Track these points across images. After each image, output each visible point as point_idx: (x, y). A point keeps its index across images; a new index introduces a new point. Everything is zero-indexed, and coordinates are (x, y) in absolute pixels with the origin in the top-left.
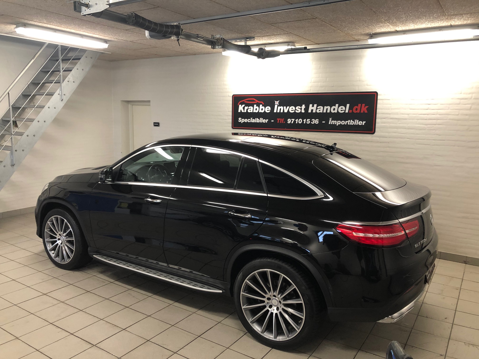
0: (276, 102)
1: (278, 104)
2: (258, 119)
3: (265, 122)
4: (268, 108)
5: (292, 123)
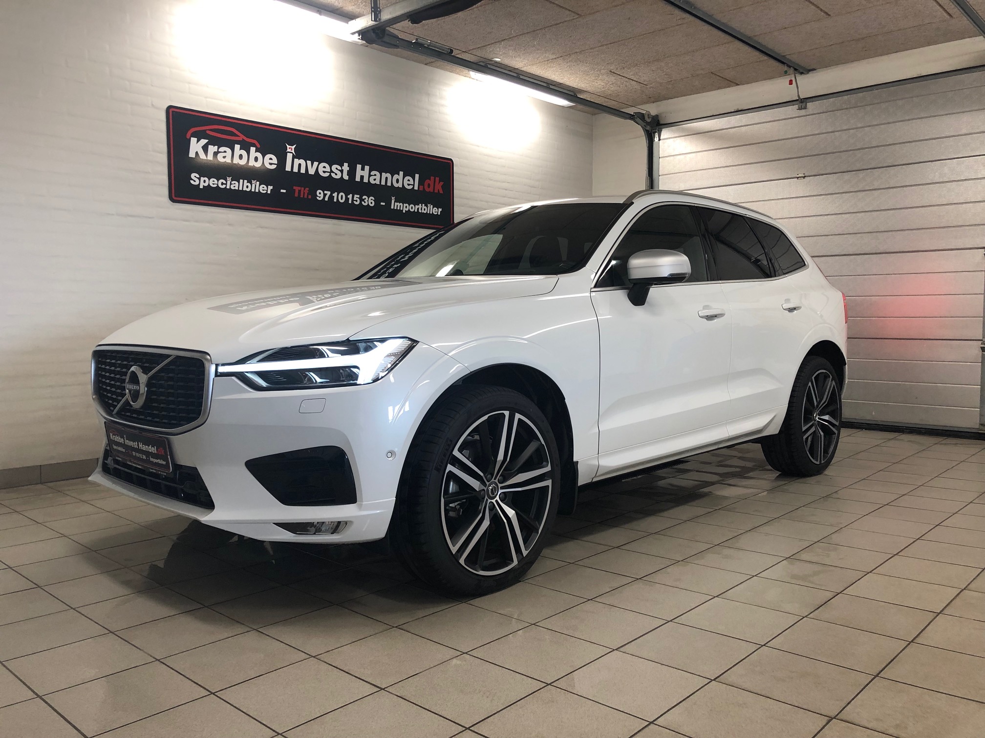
0: (288, 146)
1: (293, 151)
3: (265, 192)
4: (271, 159)
5: (326, 199)
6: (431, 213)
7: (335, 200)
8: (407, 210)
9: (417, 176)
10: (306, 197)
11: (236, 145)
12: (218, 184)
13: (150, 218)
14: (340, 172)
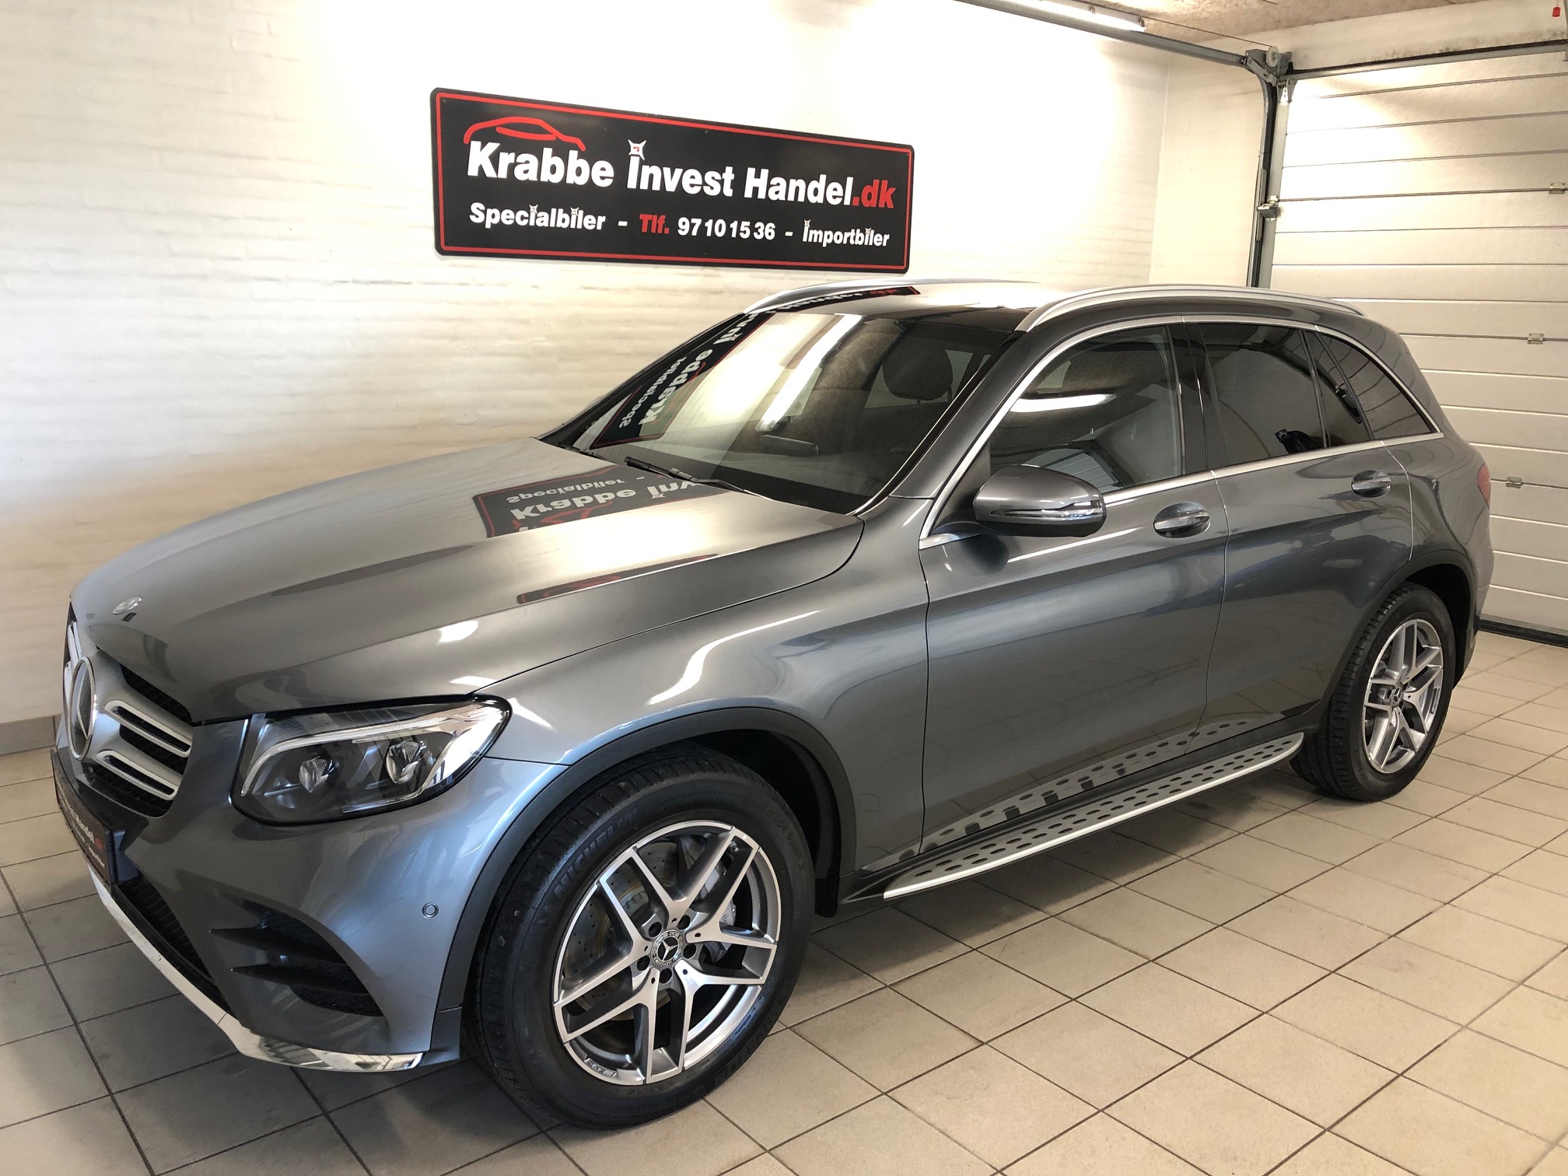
1: (641, 153)
2: (564, 212)
3: (592, 227)
4: (603, 169)
5: (694, 233)
6: (871, 244)
7: (709, 234)
8: (830, 241)
9: (850, 181)
10: (660, 231)
11: (545, 149)
12: (515, 220)
13: (405, 283)
14: (717, 183)
